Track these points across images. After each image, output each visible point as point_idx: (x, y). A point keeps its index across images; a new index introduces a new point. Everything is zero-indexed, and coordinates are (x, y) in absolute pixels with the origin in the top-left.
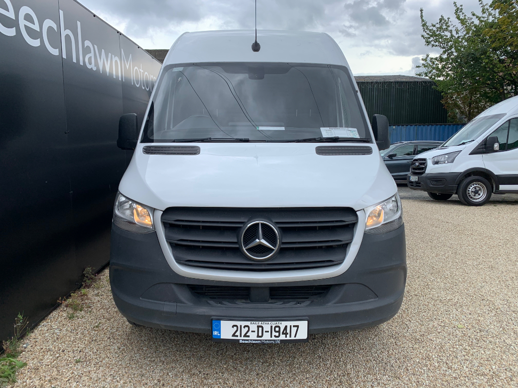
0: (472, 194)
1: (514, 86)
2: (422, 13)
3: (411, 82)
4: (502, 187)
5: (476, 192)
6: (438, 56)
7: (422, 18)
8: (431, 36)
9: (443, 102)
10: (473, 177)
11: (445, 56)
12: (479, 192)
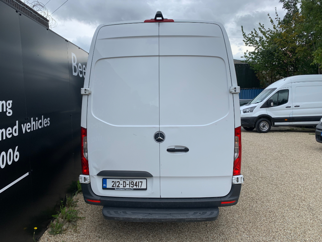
0: (262, 127)
1: (293, 68)
2: (242, 28)
3: (239, 64)
4: (276, 124)
5: (264, 126)
6: (253, 51)
7: (242, 31)
8: (248, 40)
9: (257, 76)
10: (262, 119)
11: (256, 51)
12: (265, 126)
